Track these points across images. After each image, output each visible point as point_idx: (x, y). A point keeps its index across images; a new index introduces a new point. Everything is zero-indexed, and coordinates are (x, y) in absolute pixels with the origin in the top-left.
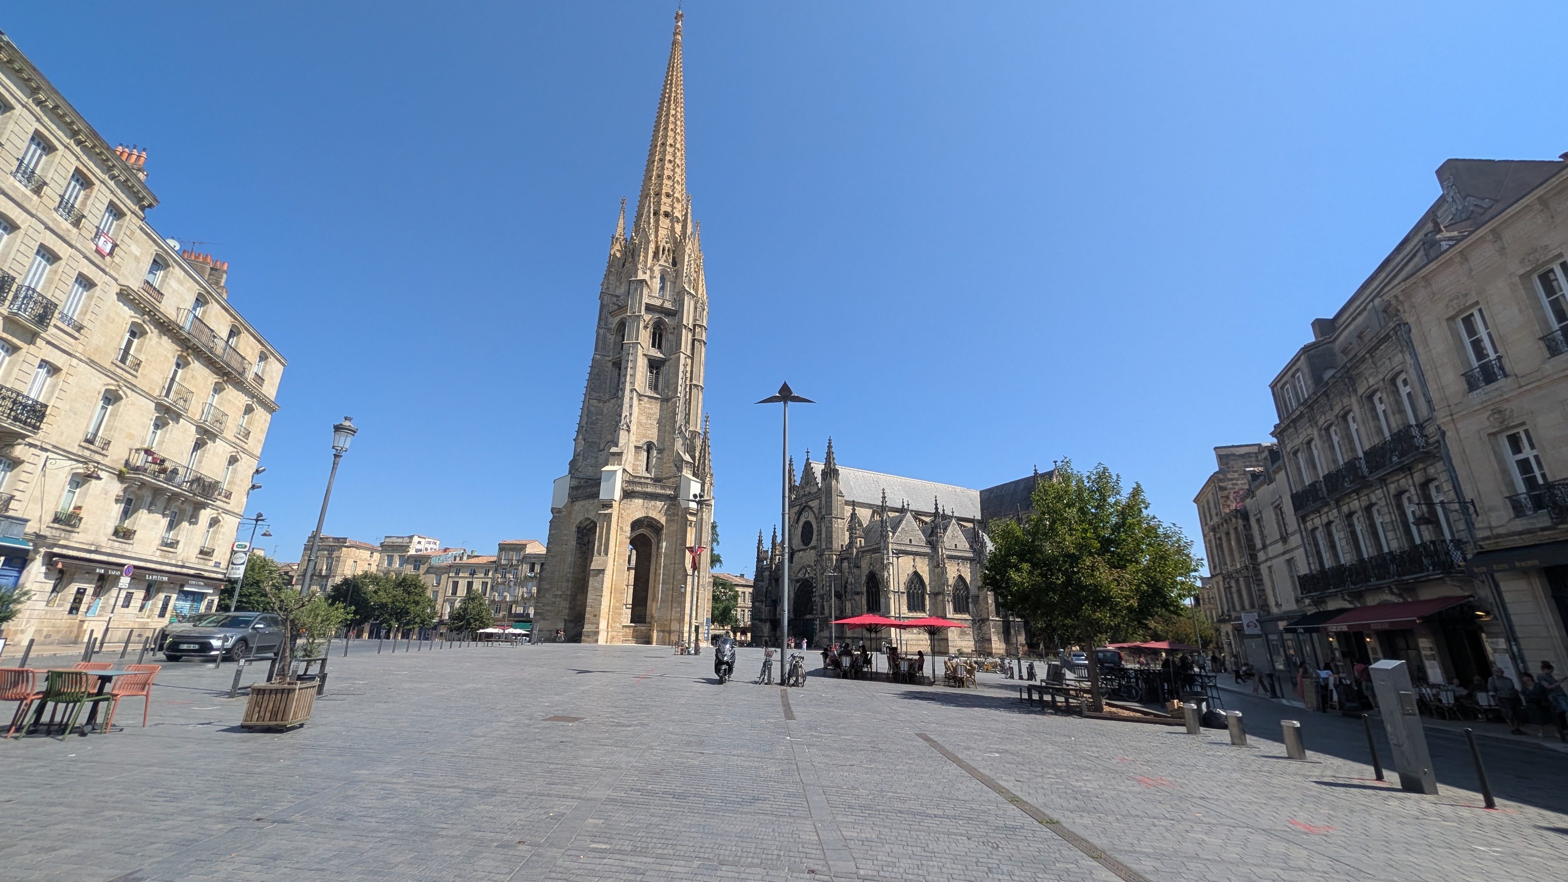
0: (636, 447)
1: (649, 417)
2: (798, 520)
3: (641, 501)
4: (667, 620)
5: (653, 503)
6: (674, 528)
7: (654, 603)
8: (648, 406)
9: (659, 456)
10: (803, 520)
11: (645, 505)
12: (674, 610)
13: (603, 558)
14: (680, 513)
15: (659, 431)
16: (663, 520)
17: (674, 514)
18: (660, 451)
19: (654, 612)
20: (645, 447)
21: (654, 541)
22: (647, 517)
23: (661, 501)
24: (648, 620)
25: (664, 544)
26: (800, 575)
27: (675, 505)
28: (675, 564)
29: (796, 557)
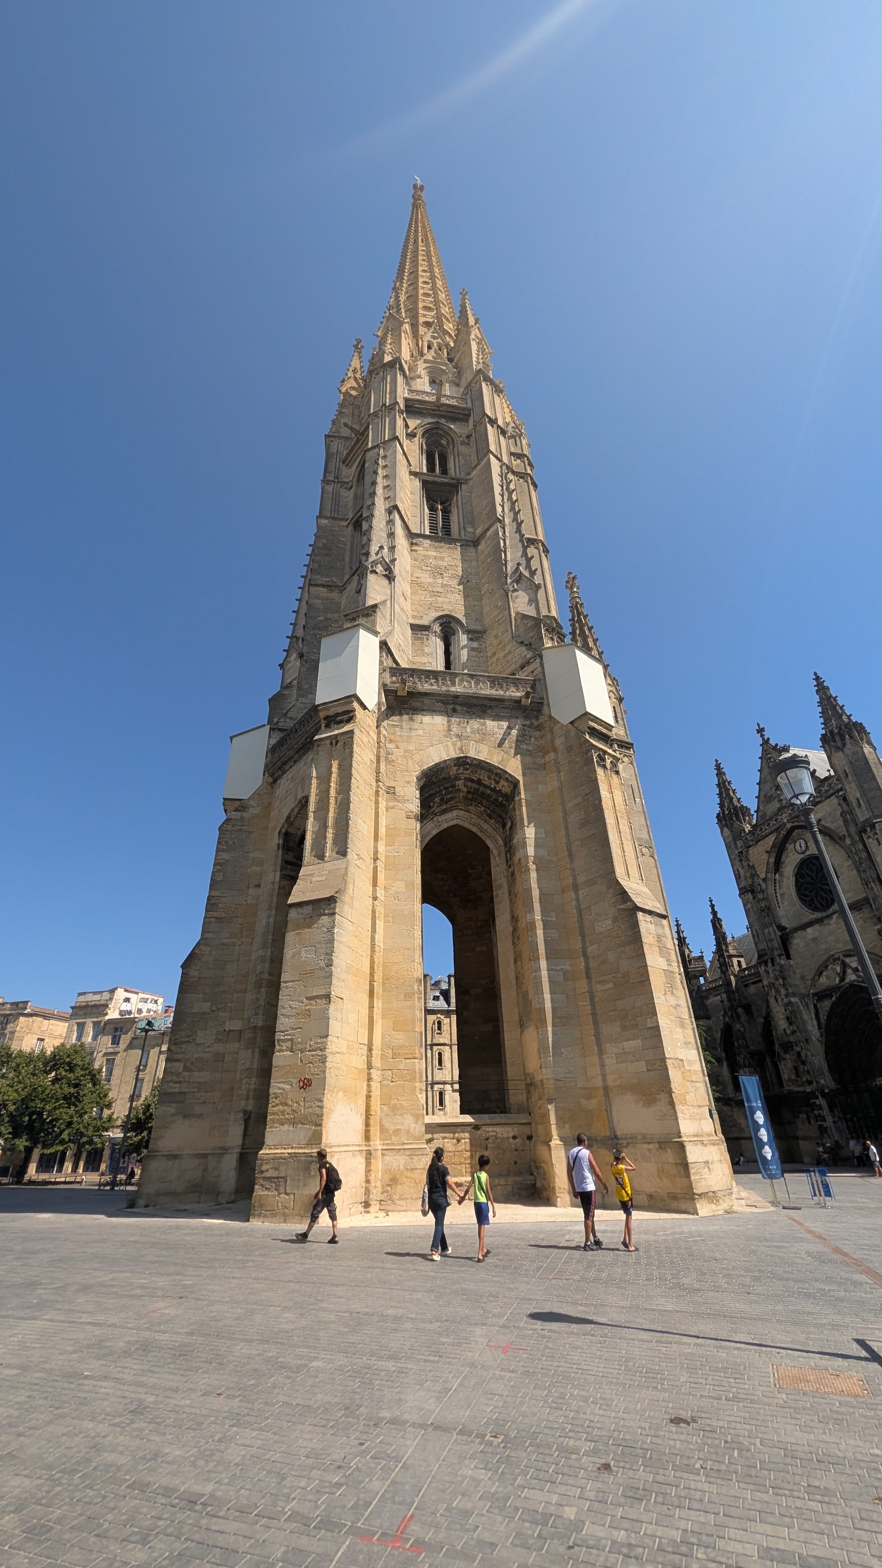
0: (415, 628)
1: (438, 572)
2: (778, 866)
3: (439, 720)
4: (589, 1093)
5: (475, 724)
6: (551, 783)
7: (530, 1034)
8: (432, 553)
9: (475, 644)
10: (792, 860)
11: (455, 729)
12: (611, 1049)
13: (332, 864)
14: (559, 742)
15: (466, 597)
16: (514, 767)
17: (544, 751)
18: (475, 635)
19: (532, 1064)
20: (437, 628)
21: (495, 844)
22: (462, 762)
23: (497, 718)
24: (516, 1096)
25: (530, 832)
26: (827, 980)
27: (539, 728)
28: (576, 888)
29: (798, 942)
